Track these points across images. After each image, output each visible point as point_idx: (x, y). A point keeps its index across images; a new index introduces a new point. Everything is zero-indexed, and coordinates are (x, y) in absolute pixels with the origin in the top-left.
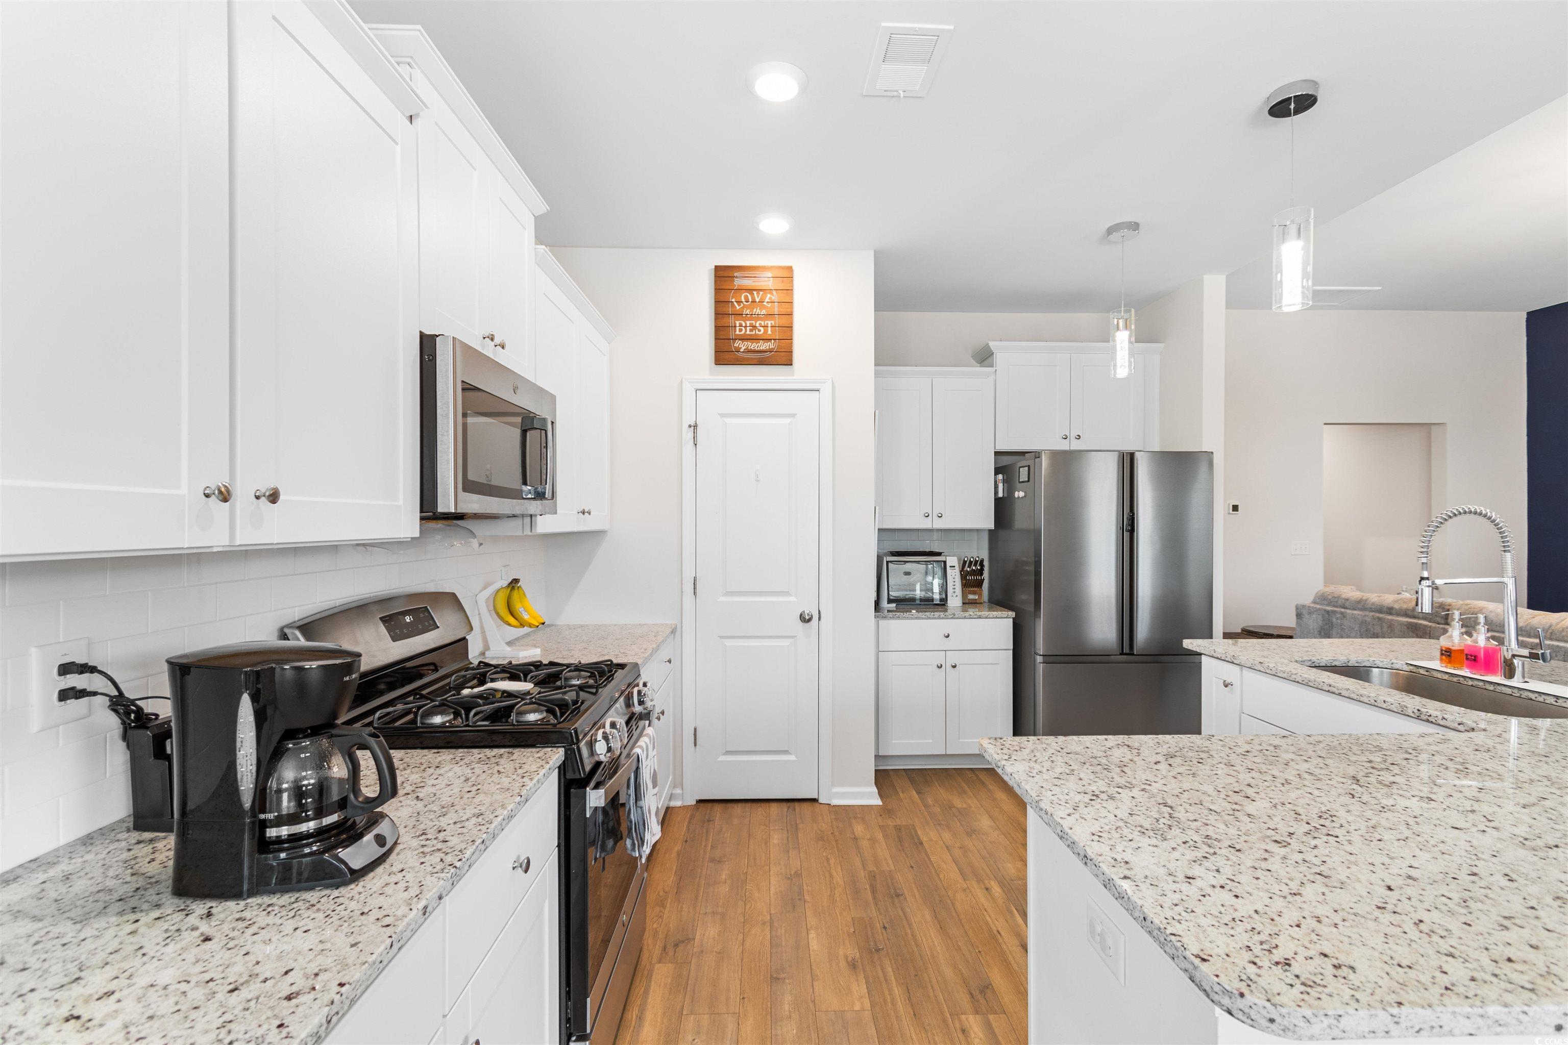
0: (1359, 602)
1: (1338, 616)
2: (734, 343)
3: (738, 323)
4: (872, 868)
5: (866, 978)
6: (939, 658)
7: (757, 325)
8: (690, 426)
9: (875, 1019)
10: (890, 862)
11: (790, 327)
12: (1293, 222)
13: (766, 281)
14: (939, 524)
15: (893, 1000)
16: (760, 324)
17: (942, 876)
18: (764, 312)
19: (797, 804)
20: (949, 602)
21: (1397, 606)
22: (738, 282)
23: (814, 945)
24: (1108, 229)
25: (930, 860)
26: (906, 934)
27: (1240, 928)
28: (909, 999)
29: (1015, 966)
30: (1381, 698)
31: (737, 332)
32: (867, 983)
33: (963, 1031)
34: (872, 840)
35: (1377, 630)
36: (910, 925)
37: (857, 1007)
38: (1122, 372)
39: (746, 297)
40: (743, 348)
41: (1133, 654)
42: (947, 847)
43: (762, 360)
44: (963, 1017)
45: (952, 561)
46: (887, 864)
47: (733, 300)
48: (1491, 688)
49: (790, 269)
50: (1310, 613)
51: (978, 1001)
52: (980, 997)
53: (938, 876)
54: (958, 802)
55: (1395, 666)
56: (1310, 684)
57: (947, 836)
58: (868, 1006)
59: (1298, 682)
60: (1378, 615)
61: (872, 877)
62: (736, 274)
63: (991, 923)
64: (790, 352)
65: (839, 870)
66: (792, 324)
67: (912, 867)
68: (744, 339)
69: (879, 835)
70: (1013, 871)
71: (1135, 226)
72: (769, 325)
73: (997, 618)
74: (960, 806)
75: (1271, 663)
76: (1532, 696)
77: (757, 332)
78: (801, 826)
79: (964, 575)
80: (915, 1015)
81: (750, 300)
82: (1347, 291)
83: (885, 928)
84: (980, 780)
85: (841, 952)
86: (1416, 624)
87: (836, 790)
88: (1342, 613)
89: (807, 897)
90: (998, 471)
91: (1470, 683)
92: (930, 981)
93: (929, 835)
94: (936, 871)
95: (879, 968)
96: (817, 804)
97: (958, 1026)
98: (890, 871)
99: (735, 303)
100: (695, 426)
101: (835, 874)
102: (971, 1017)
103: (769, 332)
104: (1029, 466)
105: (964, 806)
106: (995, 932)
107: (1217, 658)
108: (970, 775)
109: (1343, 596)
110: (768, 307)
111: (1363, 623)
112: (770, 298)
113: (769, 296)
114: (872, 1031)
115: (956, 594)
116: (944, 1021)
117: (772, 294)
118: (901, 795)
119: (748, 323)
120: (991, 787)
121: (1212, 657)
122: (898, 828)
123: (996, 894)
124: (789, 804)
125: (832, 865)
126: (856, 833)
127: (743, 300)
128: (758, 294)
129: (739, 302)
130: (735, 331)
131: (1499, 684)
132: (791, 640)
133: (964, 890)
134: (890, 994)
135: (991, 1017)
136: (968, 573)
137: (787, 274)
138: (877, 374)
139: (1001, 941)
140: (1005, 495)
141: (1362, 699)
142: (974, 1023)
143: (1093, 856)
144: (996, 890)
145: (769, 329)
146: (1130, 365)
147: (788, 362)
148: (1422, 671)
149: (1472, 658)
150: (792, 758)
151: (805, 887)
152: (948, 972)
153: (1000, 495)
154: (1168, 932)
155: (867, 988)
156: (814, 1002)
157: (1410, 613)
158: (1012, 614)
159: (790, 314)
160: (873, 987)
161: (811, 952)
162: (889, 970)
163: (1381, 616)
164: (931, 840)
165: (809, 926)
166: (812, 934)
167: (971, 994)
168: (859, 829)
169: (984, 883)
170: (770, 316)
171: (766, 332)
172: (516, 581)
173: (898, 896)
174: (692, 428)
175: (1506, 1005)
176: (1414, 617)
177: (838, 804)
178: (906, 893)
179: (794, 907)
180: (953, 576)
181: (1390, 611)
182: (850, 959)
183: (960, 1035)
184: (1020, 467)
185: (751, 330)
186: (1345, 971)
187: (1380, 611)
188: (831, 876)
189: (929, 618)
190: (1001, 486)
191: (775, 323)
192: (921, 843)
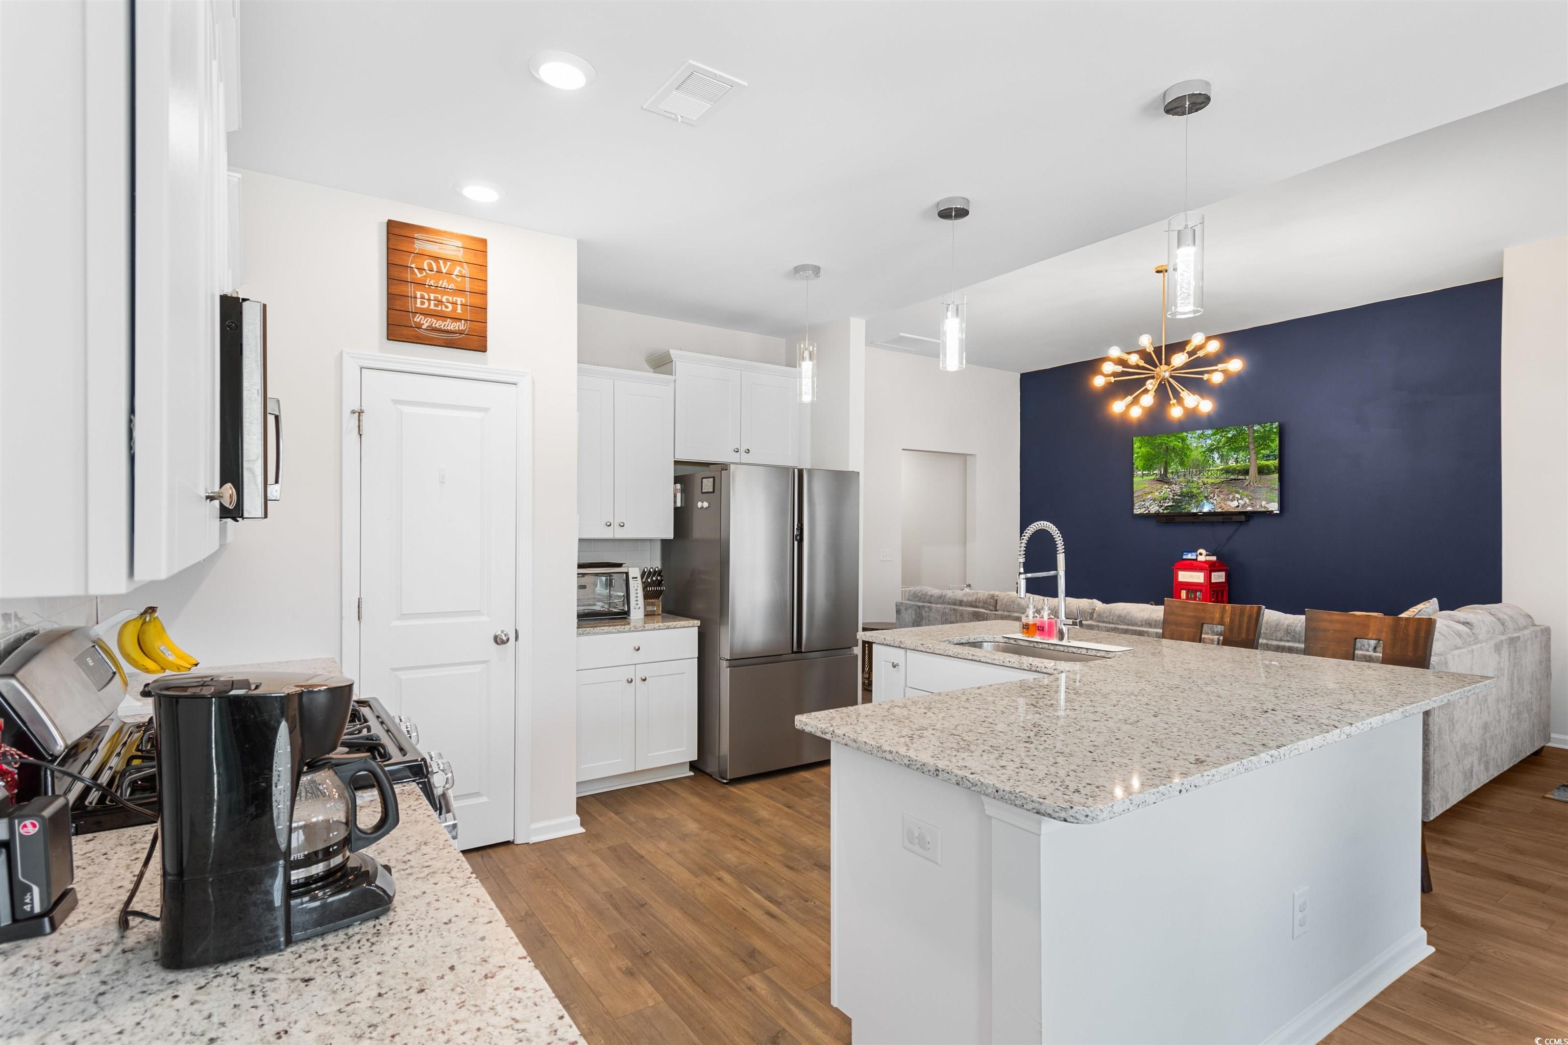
0: (940, 597)
1: (927, 609)
2: (414, 317)
3: (418, 294)
4: (605, 889)
5: (647, 978)
6: (629, 673)
7: (444, 300)
8: (353, 412)
9: (672, 1006)
10: (620, 879)
11: (484, 309)
12: (953, 302)
13: (452, 249)
14: (620, 534)
15: (680, 987)
16: (447, 299)
17: (675, 879)
18: (452, 286)
19: (489, 851)
20: (631, 614)
21: (965, 599)
22: (419, 246)
23: (582, 969)
24: (795, 268)
25: (657, 869)
26: (667, 934)
27: (1047, 782)
28: (694, 981)
29: (768, 929)
30: (1008, 660)
31: (419, 305)
32: (651, 982)
33: (750, 989)
34: (591, 865)
35: (953, 618)
36: (666, 926)
37: (651, 1003)
38: (807, 398)
39: (430, 265)
40: (427, 324)
41: (801, 652)
42: (668, 854)
43: (450, 341)
44: (745, 979)
45: (635, 572)
46: (618, 882)
47: (413, 266)
48: (1052, 648)
49: (484, 242)
50: (906, 609)
51: (751, 964)
52: (751, 961)
53: (671, 879)
54: (659, 814)
55: (996, 640)
56: (959, 656)
57: (663, 845)
58: (660, 999)
59: (950, 656)
60: (953, 607)
61: (609, 897)
62: (416, 235)
63: (734, 904)
64: (485, 337)
65: (572, 899)
66: (486, 306)
67: (644, 879)
68: (427, 314)
69: (597, 859)
70: (734, 859)
71: (817, 270)
72: (459, 303)
73: (684, 627)
74: (662, 817)
75: (930, 644)
76: (1074, 650)
77: (444, 309)
78: (507, 870)
79: (645, 586)
80: (705, 991)
81: (435, 269)
82: (917, 340)
83: (644, 935)
84: (669, 790)
85: (612, 966)
86: (978, 612)
87: (534, 826)
88: (929, 607)
89: (551, 932)
90: (677, 480)
91: (1041, 646)
92: (706, 963)
93: (644, 848)
94: (668, 877)
95: (655, 967)
96: (512, 846)
97: (743, 986)
98: (624, 887)
99: (416, 270)
100: (360, 413)
101: (569, 904)
102: (751, 977)
103: (459, 311)
104: (714, 478)
105: (667, 816)
106: (741, 910)
107: (887, 645)
108: (659, 788)
109: (929, 593)
110: (457, 282)
111: (944, 614)
112: (460, 271)
113: (458, 268)
114: (674, 1016)
115: (639, 606)
116: (731, 987)
117: (462, 267)
118: (600, 819)
119: (432, 296)
120: (683, 795)
121: (883, 644)
122: (612, 849)
123: (729, 881)
124: (480, 853)
125: (562, 897)
126: (570, 862)
127: (426, 268)
128: (445, 265)
129: (421, 270)
130: (416, 303)
131: (1056, 645)
132: (484, 665)
133: (700, 885)
134: (676, 984)
135: (766, 972)
136: (650, 585)
137: (479, 247)
138: (580, 372)
139: (749, 915)
140: (683, 505)
141: (995, 662)
142: (755, 981)
143: (944, 768)
144: (727, 878)
145: (459, 307)
146: (813, 393)
147: (482, 347)
148: (1012, 642)
149: (1040, 629)
150: (484, 799)
151: (544, 924)
152: (717, 951)
153: (679, 505)
154: (1017, 792)
155: (652, 986)
156: (608, 1013)
157: (973, 603)
158: (697, 623)
159: (484, 294)
160: (658, 983)
161: (583, 976)
162: (665, 966)
163: (956, 607)
164: (650, 852)
165: (568, 955)
166: (575, 961)
167: (743, 961)
168: (572, 859)
169: (715, 876)
170: (460, 291)
171: (455, 309)
172: (152, 610)
173: (642, 905)
174: (357, 414)
175: (1165, 785)
176: (976, 607)
177: (538, 841)
178: (648, 900)
179: (543, 943)
180: (636, 588)
181: (961, 603)
182: (624, 969)
183: (748, 992)
184: (702, 478)
185: (436, 305)
186: (1102, 788)
187: (955, 604)
188: (566, 906)
189: (619, 632)
190: (679, 495)
191: (466, 301)
192: (642, 857)
